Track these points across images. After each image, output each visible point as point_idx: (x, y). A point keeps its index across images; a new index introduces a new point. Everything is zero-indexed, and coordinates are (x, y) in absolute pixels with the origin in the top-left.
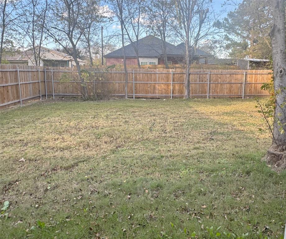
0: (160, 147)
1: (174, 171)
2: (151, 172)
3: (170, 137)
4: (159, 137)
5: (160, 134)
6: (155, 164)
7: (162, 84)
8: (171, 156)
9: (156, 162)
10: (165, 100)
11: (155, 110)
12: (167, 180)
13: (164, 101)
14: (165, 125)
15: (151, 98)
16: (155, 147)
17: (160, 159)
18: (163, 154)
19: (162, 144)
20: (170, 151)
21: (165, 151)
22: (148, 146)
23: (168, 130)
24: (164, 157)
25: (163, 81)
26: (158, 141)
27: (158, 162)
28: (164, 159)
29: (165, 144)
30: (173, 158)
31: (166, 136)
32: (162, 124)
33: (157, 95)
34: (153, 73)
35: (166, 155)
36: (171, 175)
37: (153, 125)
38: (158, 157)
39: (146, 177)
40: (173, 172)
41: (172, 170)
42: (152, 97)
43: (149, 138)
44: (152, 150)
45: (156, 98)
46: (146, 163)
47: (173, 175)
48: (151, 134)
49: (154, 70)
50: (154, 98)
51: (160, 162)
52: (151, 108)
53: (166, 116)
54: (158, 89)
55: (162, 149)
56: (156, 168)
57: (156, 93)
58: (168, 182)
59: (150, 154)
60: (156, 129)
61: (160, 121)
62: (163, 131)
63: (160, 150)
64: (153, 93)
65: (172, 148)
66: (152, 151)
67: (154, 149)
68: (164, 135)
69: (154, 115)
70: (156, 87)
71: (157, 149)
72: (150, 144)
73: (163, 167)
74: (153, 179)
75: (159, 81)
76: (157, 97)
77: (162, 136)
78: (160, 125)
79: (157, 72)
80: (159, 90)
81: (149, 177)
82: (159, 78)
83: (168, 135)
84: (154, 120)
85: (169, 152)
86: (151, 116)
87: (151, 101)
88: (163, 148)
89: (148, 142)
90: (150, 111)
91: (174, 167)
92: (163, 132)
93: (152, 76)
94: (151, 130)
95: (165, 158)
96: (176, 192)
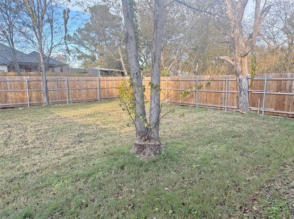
0: (21, 163)
1: (45, 188)
2: (13, 199)
3: (34, 148)
4: (18, 150)
5: (19, 147)
6: (17, 186)
7: (15, 92)
8: (38, 171)
9: (18, 184)
10: (21, 108)
11: (9, 120)
12: (38, 204)
13: (19, 110)
14: (25, 135)
15: (3, 108)
16: (14, 165)
17: (23, 177)
18: (27, 171)
19: (25, 158)
20: (36, 165)
21: (29, 167)
22: (5, 165)
23: (30, 141)
24: (28, 174)
25: (16, 89)
26: (17, 155)
27: (21, 183)
28: (29, 177)
29: (29, 157)
30: (41, 172)
31: (28, 148)
32: (21, 135)
33: (10, 104)
34: (3, 80)
35: (32, 170)
36: (42, 195)
37: (9, 138)
38: (20, 176)
39: (6, 209)
40: (44, 190)
41: (42, 188)
42: (4, 107)
43: (5, 154)
44: (11, 168)
45: (10, 108)
46: (4, 189)
47: (45, 194)
48: (7, 149)
49: (4, 77)
50: (8, 108)
51: (24, 181)
52: (3, 119)
53: (24, 126)
54: (11, 97)
55: (24, 165)
56: (19, 191)
57: (9, 102)
58: (39, 206)
59: (9, 175)
60: (14, 141)
61: (18, 131)
62: (23, 143)
63: (22, 167)
64: (5, 102)
65: (38, 161)
66: (10, 171)
67: (14, 167)
68: (25, 147)
69: (9, 127)
70: (8, 96)
71: (18, 166)
72: (7, 162)
73: (29, 187)
74: (17, 209)
75: (11, 88)
76: (11, 106)
77: (22, 149)
78: (19, 136)
79: (8, 80)
80: (12, 98)
81: (10, 207)
82: (11, 85)
83: (30, 146)
84: (10, 132)
85: (34, 166)
86: (4, 128)
87: (3, 112)
88: (26, 164)
89: (4, 159)
90: (3, 122)
91: (44, 183)
92: (23, 144)
93: (2, 84)
94: (7, 144)
95: (30, 175)
96: (52, 215)
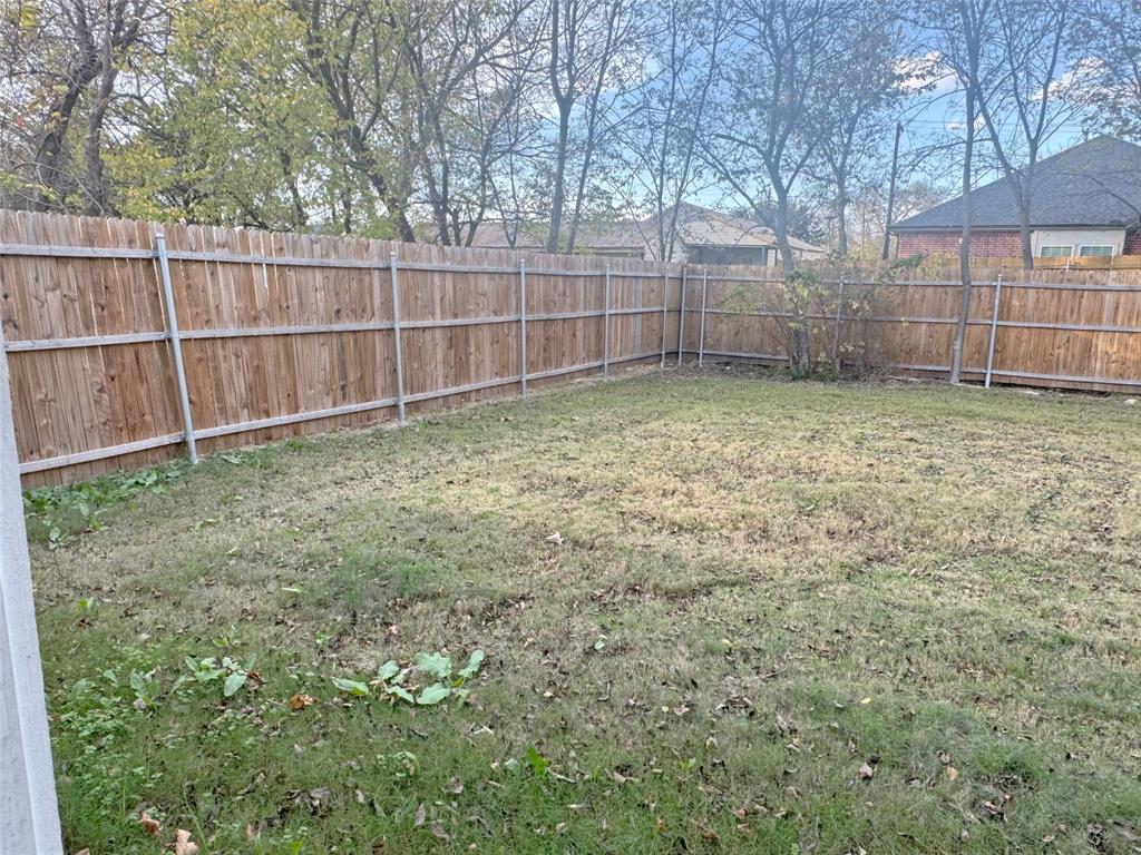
0: (1062, 599)
1: (1117, 723)
2: (996, 696)
3: (1128, 562)
4: (1067, 551)
5: (1074, 543)
6: (1021, 664)
7: (1126, 335)
8: (1112, 649)
9: (1027, 659)
10: (1131, 401)
11: (1074, 438)
12: (1068, 757)
13: (1125, 407)
14: (1111, 505)
15: (1064, 390)
16: (1037, 593)
17: (1052, 648)
18: (1073, 633)
19: (1080, 584)
20: (1113, 626)
21: (1085, 622)
22: (1007, 580)
23: (1124, 532)
24: (1073, 644)
25: (1134, 323)
26: (1058, 567)
27: (1037, 659)
28: (1071, 654)
29: (1096, 588)
30: (1124, 663)
31: (1103, 556)
32: (1095, 502)
33: (1097, 379)
34: (1092, 287)
35: (1089, 637)
36: (1096, 739)
37: (1050, 498)
38: (1043, 638)
39: (967, 710)
40: (1111, 726)
41: (1107, 716)
42: (1071, 386)
43: (1020, 549)
44: (1023, 600)
45: (1092, 392)
46: (980, 650)
47: (1107, 740)
48: (1032, 532)
49: (1099, 276)
50: (1083, 391)
51: (1050, 661)
52: (1053, 431)
53: (1122, 471)
54: (1107, 353)
55: (1070, 608)
56: (1023, 682)
57: (1092, 373)
58: (1070, 766)
59: (1009, 617)
60: (1063, 515)
61: (1091, 485)
62: (1094, 530)
63: (1060, 612)
64: (1080, 371)
65: (1124, 615)
66: (1018, 606)
67: (1035, 600)
68: (1094, 548)
69: (1065, 460)
70: (1097, 346)
71: (1046, 604)
72: (1016, 574)
73: (1059, 689)
74: (995, 728)
75: (1115, 320)
76: (1096, 388)
77: (1082, 551)
78: (1085, 504)
79: (1111, 285)
80: (1110, 357)
81: (978, 713)
82: (1117, 308)
83: (1118, 551)
84: (1061, 479)
85: (1105, 626)
86: (1047, 460)
87: (1061, 403)
88: (1078, 608)
89: (1011, 564)
90: (1050, 440)
91: (1117, 703)
92: (1092, 536)
93: (1084, 301)
94: (1037, 517)
95: (1078, 649)
96: (1103, 823)
